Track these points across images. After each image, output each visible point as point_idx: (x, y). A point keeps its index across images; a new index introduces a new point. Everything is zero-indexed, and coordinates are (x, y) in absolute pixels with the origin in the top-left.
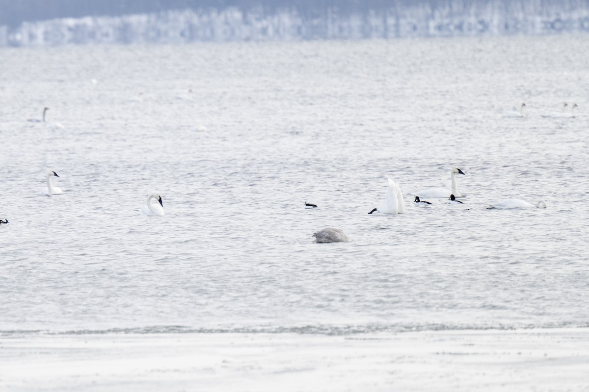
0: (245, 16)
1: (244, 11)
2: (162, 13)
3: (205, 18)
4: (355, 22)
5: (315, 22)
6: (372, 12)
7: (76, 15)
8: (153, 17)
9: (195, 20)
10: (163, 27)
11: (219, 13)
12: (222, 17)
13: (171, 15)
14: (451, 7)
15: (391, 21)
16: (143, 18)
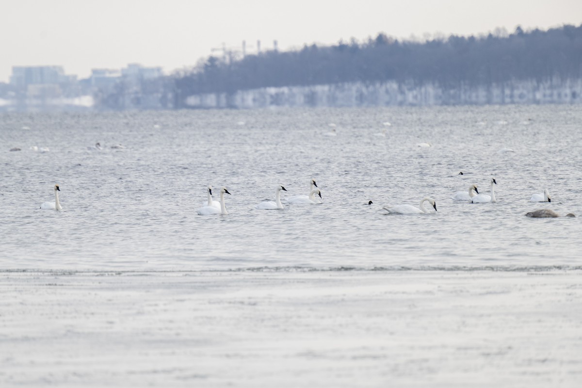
0: (400, 87)
1: (400, 82)
2: (340, 84)
3: (371, 88)
4: (482, 93)
5: (452, 92)
6: (494, 84)
7: (276, 85)
8: (333, 87)
9: (364, 90)
10: (339, 94)
11: (381, 84)
12: (383, 88)
13: (346, 86)
14: (551, 80)
15: (507, 92)
16: (326, 88)
